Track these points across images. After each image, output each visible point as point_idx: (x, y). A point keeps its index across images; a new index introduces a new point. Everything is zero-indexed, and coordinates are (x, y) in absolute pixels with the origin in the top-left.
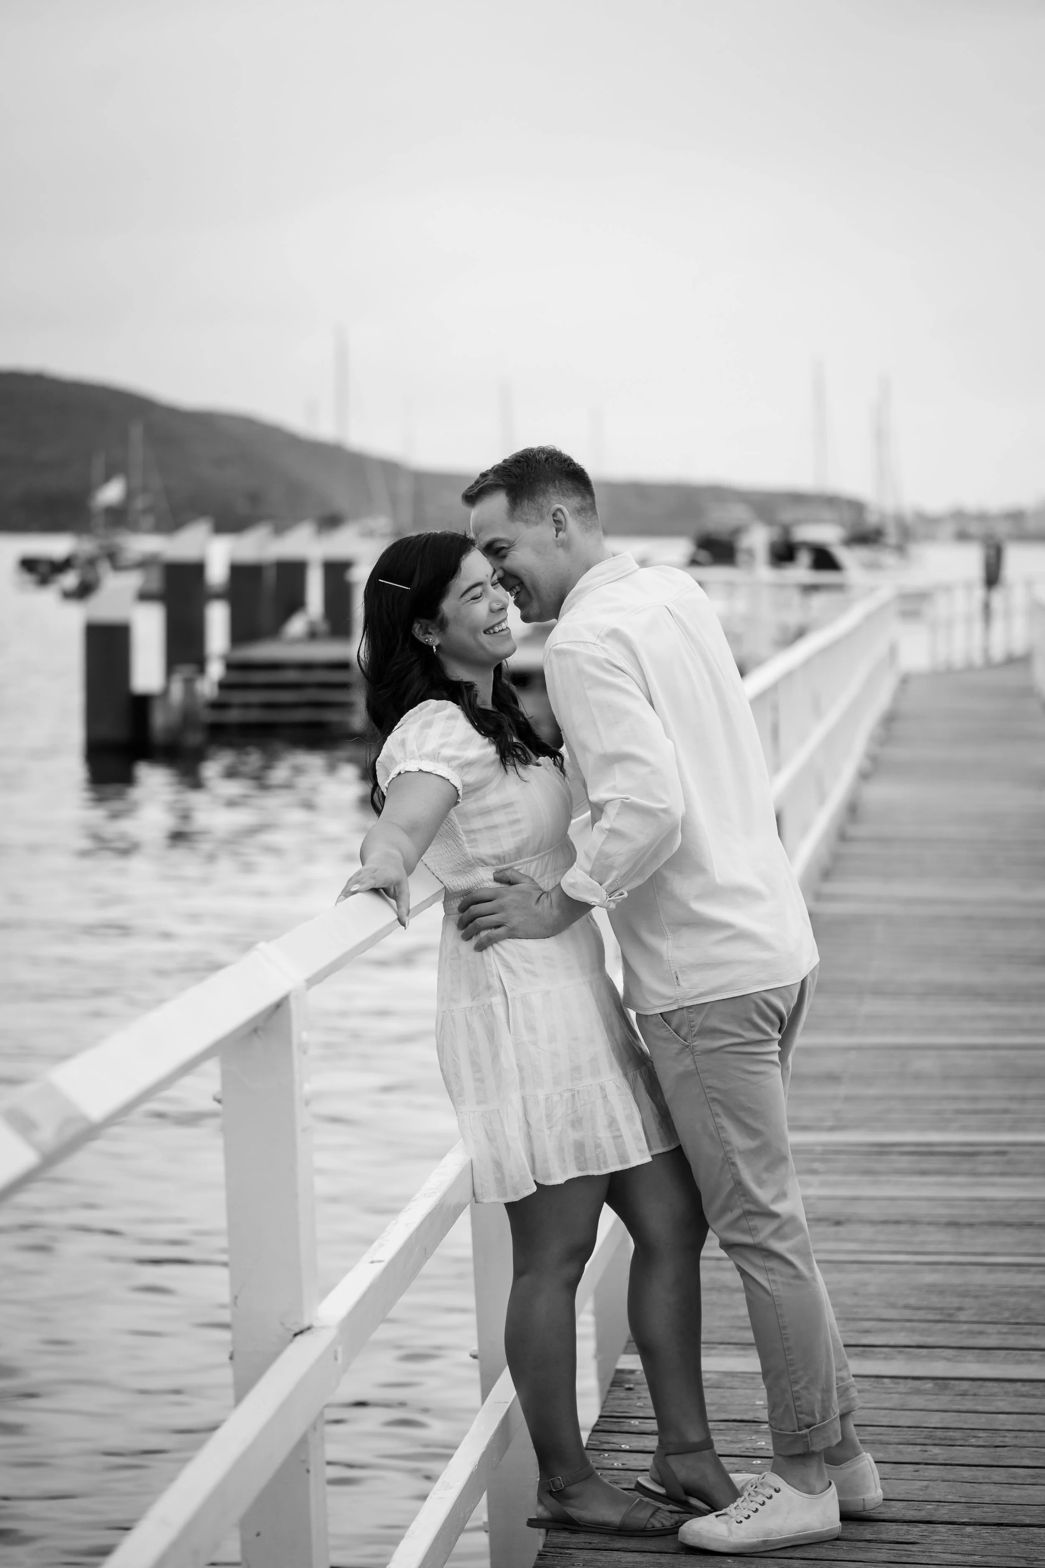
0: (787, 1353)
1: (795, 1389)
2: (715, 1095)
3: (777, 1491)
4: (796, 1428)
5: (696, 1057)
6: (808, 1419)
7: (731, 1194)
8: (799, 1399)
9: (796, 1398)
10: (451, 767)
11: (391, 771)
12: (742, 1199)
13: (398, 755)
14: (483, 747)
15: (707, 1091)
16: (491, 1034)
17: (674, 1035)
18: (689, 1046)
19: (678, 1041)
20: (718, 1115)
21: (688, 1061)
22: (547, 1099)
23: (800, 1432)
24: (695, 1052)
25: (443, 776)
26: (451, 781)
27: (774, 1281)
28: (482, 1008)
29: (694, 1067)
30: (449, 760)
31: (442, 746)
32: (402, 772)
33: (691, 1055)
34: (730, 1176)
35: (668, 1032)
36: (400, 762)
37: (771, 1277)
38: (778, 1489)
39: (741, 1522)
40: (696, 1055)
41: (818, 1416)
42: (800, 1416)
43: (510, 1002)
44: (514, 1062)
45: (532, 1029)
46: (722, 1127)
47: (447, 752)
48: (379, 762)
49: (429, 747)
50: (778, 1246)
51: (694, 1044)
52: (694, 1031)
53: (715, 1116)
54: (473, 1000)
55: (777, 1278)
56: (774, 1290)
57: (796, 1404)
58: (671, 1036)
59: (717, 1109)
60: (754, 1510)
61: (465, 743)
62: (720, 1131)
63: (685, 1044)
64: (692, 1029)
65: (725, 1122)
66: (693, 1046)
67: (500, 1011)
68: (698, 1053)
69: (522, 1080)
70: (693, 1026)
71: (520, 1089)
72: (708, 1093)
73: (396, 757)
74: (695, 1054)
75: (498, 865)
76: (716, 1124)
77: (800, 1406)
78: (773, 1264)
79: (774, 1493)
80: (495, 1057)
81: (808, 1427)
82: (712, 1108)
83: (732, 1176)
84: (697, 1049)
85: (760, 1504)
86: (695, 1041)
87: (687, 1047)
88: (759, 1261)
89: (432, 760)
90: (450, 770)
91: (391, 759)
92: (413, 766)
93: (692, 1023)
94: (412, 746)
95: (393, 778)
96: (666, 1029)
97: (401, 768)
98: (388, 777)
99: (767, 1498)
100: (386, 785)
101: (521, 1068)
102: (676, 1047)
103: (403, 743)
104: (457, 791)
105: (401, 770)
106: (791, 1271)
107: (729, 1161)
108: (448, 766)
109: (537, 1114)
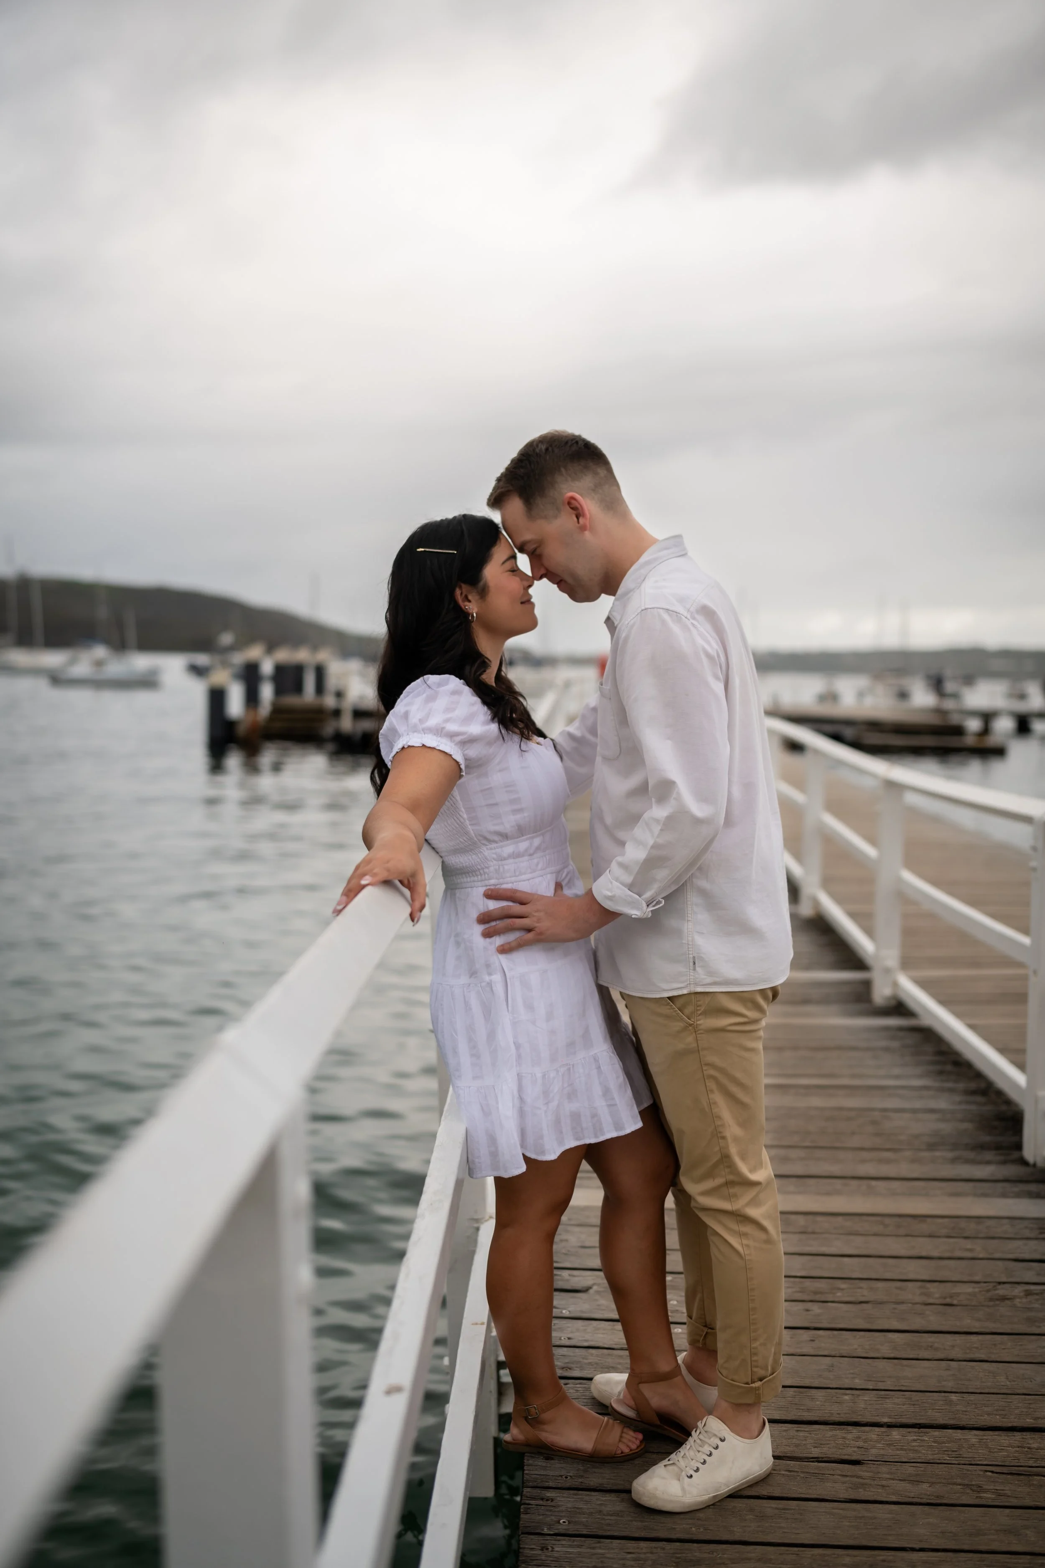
0: (751, 1313)
1: (754, 1345)
2: (712, 1072)
3: (722, 1440)
4: (749, 1381)
5: (698, 1036)
6: (761, 1372)
7: (716, 1166)
8: (756, 1354)
9: (753, 1354)
10: (454, 742)
11: (394, 743)
12: (727, 1170)
13: (401, 729)
14: (485, 723)
15: (705, 1068)
16: (488, 1011)
17: (679, 1013)
18: (692, 1024)
19: (682, 1019)
20: (712, 1091)
21: (690, 1039)
22: (544, 1076)
23: (753, 1385)
24: (698, 1031)
25: (446, 751)
26: (453, 757)
27: (748, 1246)
28: (479, 985)
29: (696, 1045)
30: (451, 736)
31: (447, 721)
32: (405, 747)
33: (694, 1034)
34: (717, 1149)
35: (672, 1010)
36: (403, 735)
37: (745, 1242)
38: (723, 1439)
39: (691, 1476)
40: (698, 1034)
41: (770, 1368)
42: (755, 1370)
43: (508, 980)
44: (511, 1040)
45: (530, 1007)
46: (715, 1103)
47: (452, 727)
48: (382, 735)
49: (432, 722)
50: (753, 1212)
51: (698, 1022)
52: (699, 1010)
53: (709, 1092)
54: (471, 977)
55: (751, 1243)
56: (747, 1255)
57: (753, 1359)
58: (674, 1014)
59: (712, 1085)
60: (702, 1462)
61: (468, 719)
62: (713, 1107)
63: (689, 1022)
64: (698, 1008)
65: (718, 1097)
66: (697, 1025)
67: (499, 989)
68: (701, 1032)
69: (519, 1057)
70: (700, 1006)
71: (516, 1066)
72: (706, 1070)
73: (398, 730)
74: (699, 1032)
75: (501, 842)
76: (709, 1099)
77: (756, 1361)
78: (747, 1229)
79: (720, 1443)
80: (491, 1036)
81: (761, 1380)
82: (707, 1084)
83: (720, 1149)
84: (701, 1027)
85: (707, 1455)
86: (699, 1020)
87: (691, 1025)
88: (734, 1226)
89: (435, 734)
90: (453, 745)
91: (394, 731)
92: (415, 740)
93: (699, 1003)
94: (414, 718)
95: (397, 752)
96: (669, 1007)
97: (405, 743)
98: (392, 749)
99: (714, 1448)
100: (390, 758)
101: (518, 1046)
102: (678, 1025)
103: (406, 715)
104: (459, 765)
105: (404, 745)
106: (763, 1236)
107: (719, 1135)
108: (451, 741)
109: (532, 1092)
